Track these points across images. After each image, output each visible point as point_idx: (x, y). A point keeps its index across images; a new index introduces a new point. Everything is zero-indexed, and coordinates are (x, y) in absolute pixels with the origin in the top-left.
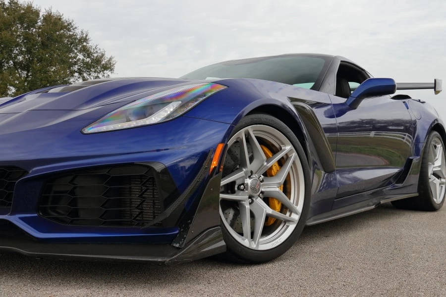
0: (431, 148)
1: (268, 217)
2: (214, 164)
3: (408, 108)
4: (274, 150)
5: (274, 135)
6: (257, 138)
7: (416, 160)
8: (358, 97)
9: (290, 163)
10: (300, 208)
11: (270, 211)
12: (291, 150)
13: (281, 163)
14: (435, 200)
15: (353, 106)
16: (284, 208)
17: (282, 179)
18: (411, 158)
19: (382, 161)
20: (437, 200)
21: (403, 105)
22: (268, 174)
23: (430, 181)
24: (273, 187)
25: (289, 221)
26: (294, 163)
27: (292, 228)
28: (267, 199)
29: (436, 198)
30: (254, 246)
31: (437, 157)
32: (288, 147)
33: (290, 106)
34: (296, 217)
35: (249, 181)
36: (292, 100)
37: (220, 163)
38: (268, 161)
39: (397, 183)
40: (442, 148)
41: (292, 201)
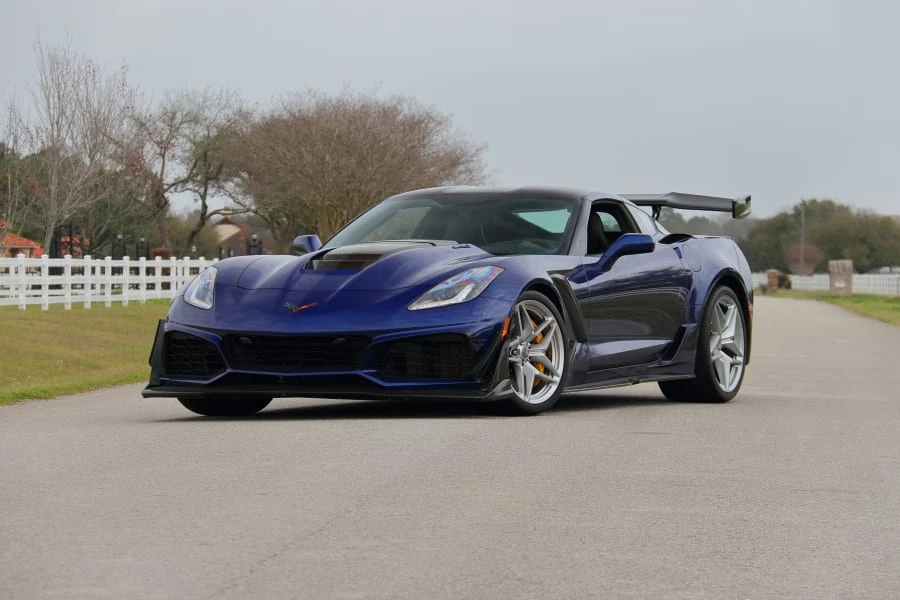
0: (717, 310)
1: (537, 377)
2: (504, 332)
3: (680, 257)
4: (538, 321)
5: (540, 308)
6: (528, 311)
7: (690, 327)
8: (612, 257)
9: (552, 333)
10: (560, 371)
11: (537, 372)
12: (552, 322)
13: (544, 333)
14: (721, 386)
15: (606, 266)
16: (547, 371)
17: (545, 346)
18: (684, 326)
19: (647, 329)
20: (726, 386)
21: (674, 252)
22: (534, 342)
23: (713, 358)
24: (538, 353)
25: (552, 382)
26: (555, 332)
27: (554, 388)
28: (534, 362)
29: (724, 384)
30: (527, 400)
31: (727, 324)
32: (550, 319)
33: (549, 278)
34: (557, 379)
35: (520, 348)
36: (550, 273)
37: (508, 331)
38: (535, 331)
39: (664, 359)
40: (736, 310)
41: (553, 363)
